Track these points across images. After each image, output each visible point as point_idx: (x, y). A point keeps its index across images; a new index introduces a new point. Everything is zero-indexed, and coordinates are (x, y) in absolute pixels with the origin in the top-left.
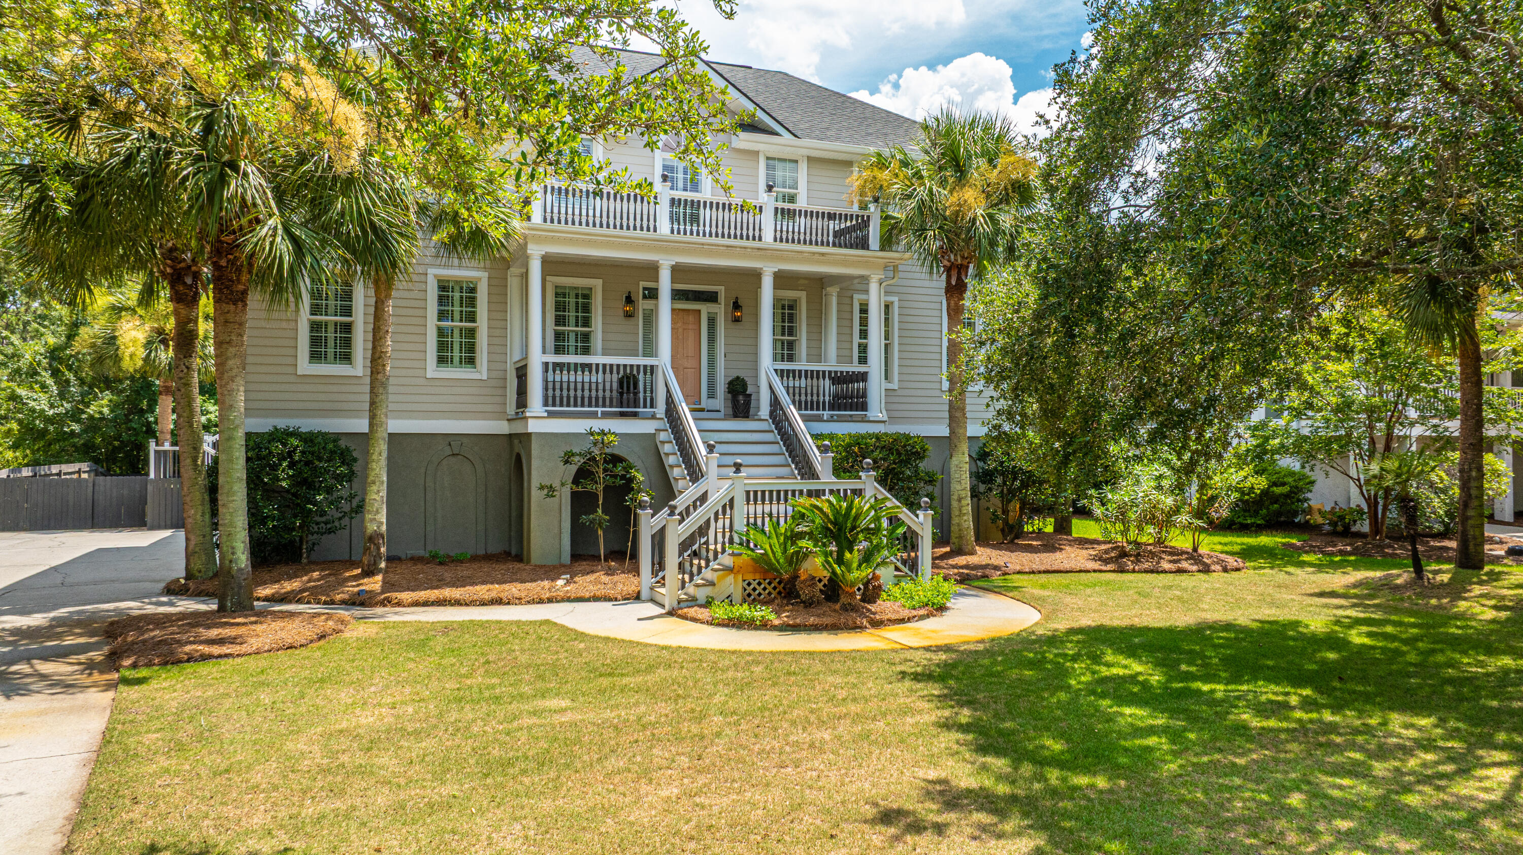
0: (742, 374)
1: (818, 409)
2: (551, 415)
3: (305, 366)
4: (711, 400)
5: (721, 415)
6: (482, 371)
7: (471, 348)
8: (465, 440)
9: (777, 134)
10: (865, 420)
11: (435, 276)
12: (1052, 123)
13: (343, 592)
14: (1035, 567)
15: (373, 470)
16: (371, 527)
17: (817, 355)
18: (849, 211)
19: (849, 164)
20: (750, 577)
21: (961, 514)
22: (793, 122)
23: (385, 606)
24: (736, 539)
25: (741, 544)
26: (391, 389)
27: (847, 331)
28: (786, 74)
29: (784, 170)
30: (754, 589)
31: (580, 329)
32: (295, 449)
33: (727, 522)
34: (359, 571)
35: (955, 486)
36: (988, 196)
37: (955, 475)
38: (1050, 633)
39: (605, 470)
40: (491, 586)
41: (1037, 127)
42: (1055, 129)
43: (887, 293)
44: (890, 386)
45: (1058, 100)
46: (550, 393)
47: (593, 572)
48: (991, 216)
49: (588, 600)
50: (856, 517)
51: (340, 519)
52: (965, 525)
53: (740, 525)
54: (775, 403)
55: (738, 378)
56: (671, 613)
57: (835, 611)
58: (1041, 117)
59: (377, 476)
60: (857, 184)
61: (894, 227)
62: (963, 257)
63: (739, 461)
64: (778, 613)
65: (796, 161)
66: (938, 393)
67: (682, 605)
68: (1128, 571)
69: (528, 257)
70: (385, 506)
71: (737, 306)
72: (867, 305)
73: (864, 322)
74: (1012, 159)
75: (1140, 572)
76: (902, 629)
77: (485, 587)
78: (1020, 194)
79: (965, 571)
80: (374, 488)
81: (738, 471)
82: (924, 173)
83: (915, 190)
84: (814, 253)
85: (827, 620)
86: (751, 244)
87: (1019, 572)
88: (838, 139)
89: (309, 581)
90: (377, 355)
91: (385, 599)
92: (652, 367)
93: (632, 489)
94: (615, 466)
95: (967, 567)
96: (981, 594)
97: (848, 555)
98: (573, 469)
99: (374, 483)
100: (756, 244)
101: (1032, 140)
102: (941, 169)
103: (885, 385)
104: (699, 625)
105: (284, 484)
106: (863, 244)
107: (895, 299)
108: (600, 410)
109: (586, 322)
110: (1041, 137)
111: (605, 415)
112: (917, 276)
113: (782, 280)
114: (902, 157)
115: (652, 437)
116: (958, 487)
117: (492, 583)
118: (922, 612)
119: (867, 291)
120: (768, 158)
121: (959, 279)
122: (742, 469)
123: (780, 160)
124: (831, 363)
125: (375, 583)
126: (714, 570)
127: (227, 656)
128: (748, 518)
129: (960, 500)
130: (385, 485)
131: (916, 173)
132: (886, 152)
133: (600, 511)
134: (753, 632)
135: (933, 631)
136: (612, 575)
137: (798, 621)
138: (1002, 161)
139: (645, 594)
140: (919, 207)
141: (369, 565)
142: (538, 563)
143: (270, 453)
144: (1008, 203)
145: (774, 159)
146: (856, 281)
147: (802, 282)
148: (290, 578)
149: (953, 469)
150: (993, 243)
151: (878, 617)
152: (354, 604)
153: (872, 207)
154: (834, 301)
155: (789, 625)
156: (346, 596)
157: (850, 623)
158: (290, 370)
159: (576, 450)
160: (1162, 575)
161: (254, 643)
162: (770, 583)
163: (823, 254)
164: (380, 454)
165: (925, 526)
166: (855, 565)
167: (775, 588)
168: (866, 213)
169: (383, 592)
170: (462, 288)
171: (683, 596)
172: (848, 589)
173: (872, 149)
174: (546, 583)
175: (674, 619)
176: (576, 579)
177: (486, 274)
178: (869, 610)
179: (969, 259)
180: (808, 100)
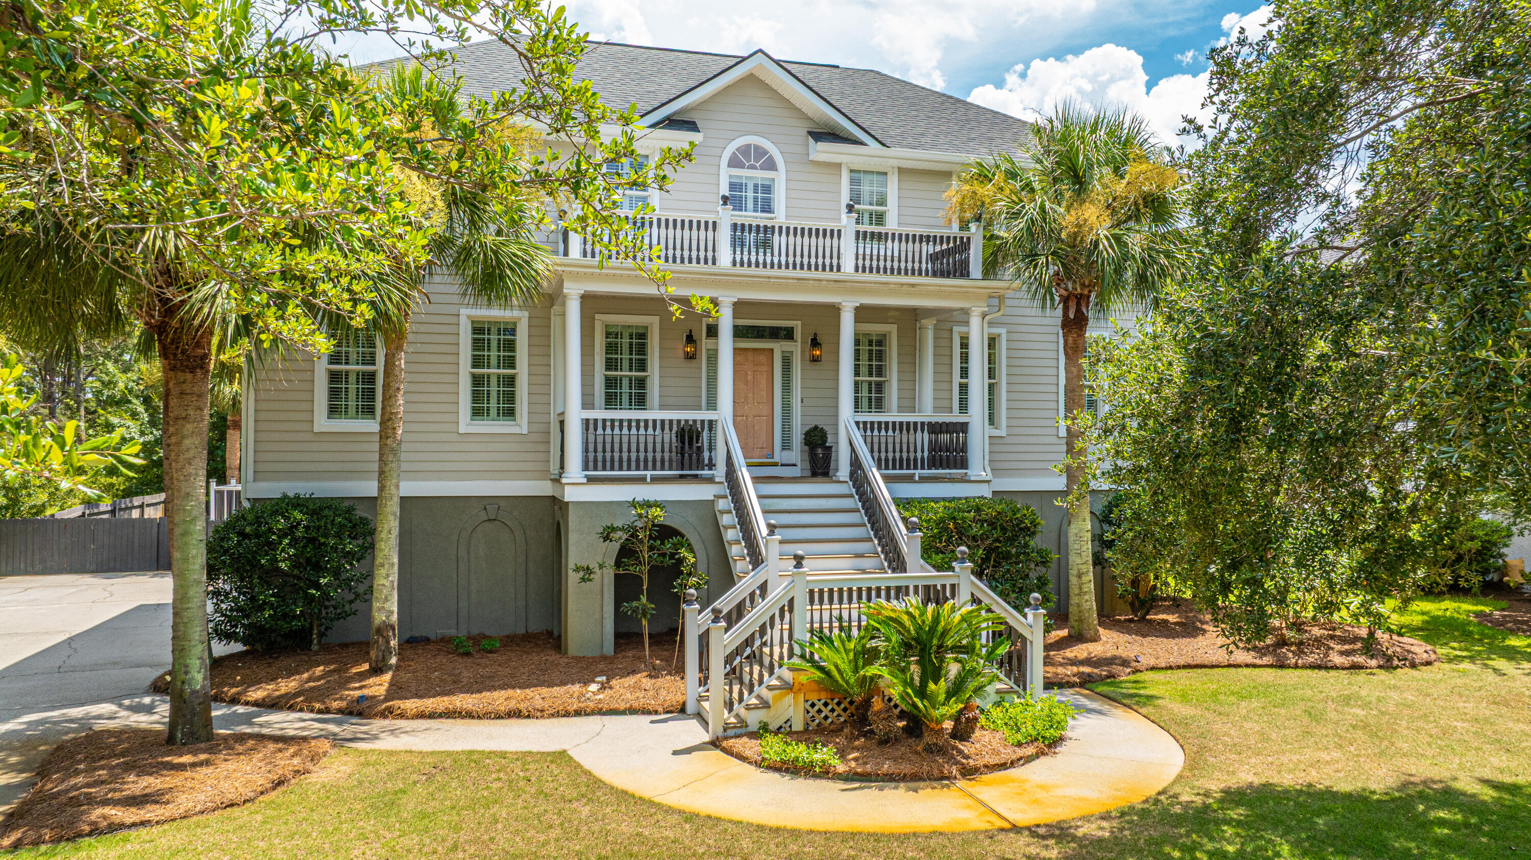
0: (821, 422)
1: (908, 468)
2: (591, 480)
3: (322, 422)
4: (785, 453)
5: (796, 472)
6: (521, 424)
7: (510, 397)
8: (502, 503)
9: (862, 143)
10: (964, 480)
11: (468, 317)
12: (1206, 130)
13: (341, 699)
14: (1173, 660)
15: (381, 550)
16: (379, 618)
17: (910, 403)
18: (945, 232)
19: (947, 175)
20: (813, 697)
21: (1081, 593)
22: (882, 128)
23: (385, 717)
24: (797, 650)
25: (803, 656)
26: (403, 456)
27: (946, 369)
28: (878, 73)
29: (871, 183)
30: (820, 711)
31: (634, 373)
32: (299, 524)
33: (786, 627)
34: (366, 667)
35: (1074, 560)
36: (1114, 212)
37: (1073, 546)
38: (1199, 800)
39: (651, 548)
40: (510, 692)
41: (1184, 137)
42: (1210, 139)
43: (991, 324)
44: (996, 433)
45: (1216, 99)
46: (591, 456)
47: (634, 672)
48: (1117, 239)
49: (623, 713)
50: (945, 633)
51: (351, 602)
52: (1086, 606)
53: (802, 634)
54: (856, 464)
55: (816, 427)
56: (715, 744)
57: (917, 753)
58: (1191, 122)
59: (386, 557)
60: (954, 200)
61: (999, 248)
62: (1083, 285)
63: (800, 552)
64: (842, 753)
65: (886, 174)
66: (1054, 440)
67: (730, 732)
68: (1289, 667)
69: (565, 297)
70: (395, 593)
71: (815, 343)
72: (968, 338)
73: (965, 358)
74: (1144, 167)
75: (1304, 667)
76: (1003, 782)
77: (503, 694)
78: (1154, 209)
79: (1086, 669)
80: (383, 572)
81: (799, 565)
82: (1037, 186)
83: (1023, 207)
84: (902, 285)
85: (906, 768)
86: (828, 275)
87: (1153, 669)
88: (934, 146)
89: (310, 680)
90: (387, 417)
91: (385, 710)
92: (711, 422)
93: (682, 572)
94: (663, 543)
95: (1087, 662)
96: (1106, 707)
97: (932, 686)
98: (616, 546)
99: (382, 565)
100: (834, 276)
101: (1177, 154)
102: (1055, 180)
103: (990, 431)
104: (746, 765)
105: (283, 565)
106: (962, 271)
107: (1002, 331)
108: (649, 474)
109: (642, 365)
110: (1190, 150)
111: (655, 480)
112: (1028, 312)
113: (863, 313)
114: (1009, 166)
115: (710, 505)
116: (1078, 561)
117: (514, 688)
118: (1030, 750)
119: (967, 323)
120: (851, 171)
121: (1078, 311)
122: (804, 562)
123: (865, 172)
124: (927, 413)
125: (379, 686)
126: (771, 688)
127: (143, 823)
128: (812, 622)
129: (1080, 576)
130: (396, 567)
131: (1027, 185)
132: (989, 160)
133: (644, 599)
134: (810, 782)
135: (1043, 787)
136: (656, 677)
137: (868, 768)
138: (1132, 169)
139: (690, 708)
140: (1029, 228)
141: (377, 662)
142: (576, 654)
143: (270, 530)
144: (1138, 220)
145: (859, 171)
146: (955, 313)
147: (891, 313)
148: (290, 673)
149: (1071, 538)
150: (1119, 271)
151: (971, 762)
152: (351, 713)
153: (973, 227)
154: (930, 335)
155: (856, 774)
156: (343, 704)
157: (936, 772)
158: (306, 427)
159: (618, 523)
160: (1333, 673)
161: (184, 802)
162: (839, 704)
163: (913, 285)
164: (390, 532)
165: (1034, 630)
166: (942, 697)
167: (845, 710)
168: (965, 234)
169: (387, 699)
170: (499, 330)
171: (733, 720)
172: (933, 725)
173: (972, 158)
174: (576, 688)
175: (718, 753)
176: (614, 682)
177: (526, 314)
178: (960, 752)
179: (1091, 286)
180: (902, 101)
